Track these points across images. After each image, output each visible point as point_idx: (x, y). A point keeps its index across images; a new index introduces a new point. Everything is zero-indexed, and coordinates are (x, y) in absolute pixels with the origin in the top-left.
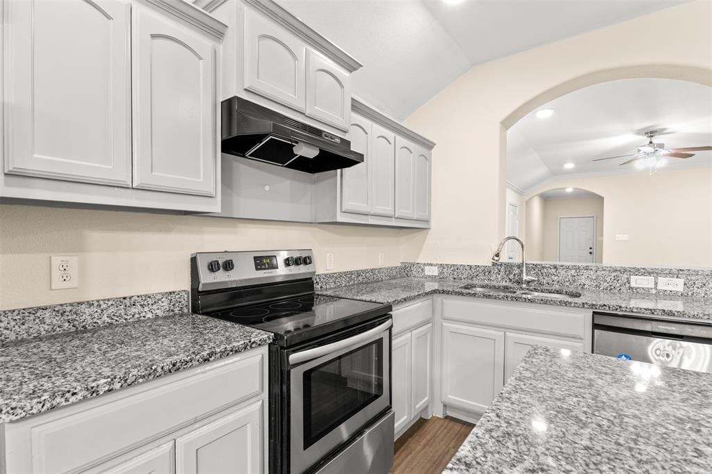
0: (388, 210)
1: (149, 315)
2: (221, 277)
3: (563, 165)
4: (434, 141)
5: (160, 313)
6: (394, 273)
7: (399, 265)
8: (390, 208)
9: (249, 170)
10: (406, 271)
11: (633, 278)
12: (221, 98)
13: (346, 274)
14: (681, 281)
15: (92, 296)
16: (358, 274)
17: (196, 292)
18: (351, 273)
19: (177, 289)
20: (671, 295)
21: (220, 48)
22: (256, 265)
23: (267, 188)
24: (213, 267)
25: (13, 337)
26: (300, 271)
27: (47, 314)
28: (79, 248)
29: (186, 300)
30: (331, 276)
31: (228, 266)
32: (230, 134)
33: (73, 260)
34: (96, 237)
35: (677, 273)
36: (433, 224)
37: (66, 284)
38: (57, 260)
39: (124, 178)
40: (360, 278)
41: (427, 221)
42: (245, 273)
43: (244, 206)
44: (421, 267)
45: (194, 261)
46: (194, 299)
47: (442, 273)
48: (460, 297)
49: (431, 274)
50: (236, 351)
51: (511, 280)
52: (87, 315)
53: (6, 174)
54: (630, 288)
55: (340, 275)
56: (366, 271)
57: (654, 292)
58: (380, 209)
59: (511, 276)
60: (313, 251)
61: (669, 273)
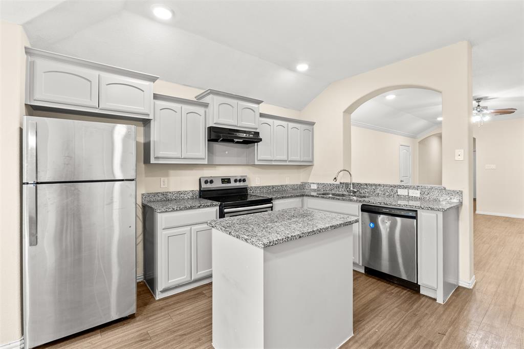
0: (285, 158)
1: (186, 198)
2: (209, 186)
3: (436, 118)
4: (315, 121)
5: (189, 197)
6: (296, 187)
7: (300, 183)
8: (285, 157)
9: (219, 147)
10: (303, 186)
11: (399, 190)
12: (207, 126)
13: (266, 187)
14: (419, 192)
15: (171, 190)
16: (273, 187)
17: (200, 191)
18: (269, 186)
19: (195, 189)
20: (415, 199)
21: (207, 110)
22: (222, 182)
23: (227, 152)
24: (206, 182)
25: (152, 200)
26: (242, 184)
27: (160, 194)
28: (167, 175)
29: (197, 193)
30: (258, 187)
31: (211, 182)
32: (210, 138)
33: (166, 179)
34: (172, 172)
35: (417, 188)
36: (315, 163)
37: (164, 186)
38: (162, 179)
39: (179, 156)
40: (274, 189)
41: (312, 162)
42: (218, 185)
43: (217, 160)
44: (309, 184)
45: (200, 180)
46: (200, 193)
47: (318, 188)
48: (313, 198)
49: (314, 188)
50: (208, 206)
51: (348, 191)
52: (169, 196)
53: (155, 158)
54: (398, 195)
55: (263, 187)
56: (278, 186)
57: (408, 197)
58: (278, 158)
59: (348, 189)
60: (248, 176)
61: (414, 188)
